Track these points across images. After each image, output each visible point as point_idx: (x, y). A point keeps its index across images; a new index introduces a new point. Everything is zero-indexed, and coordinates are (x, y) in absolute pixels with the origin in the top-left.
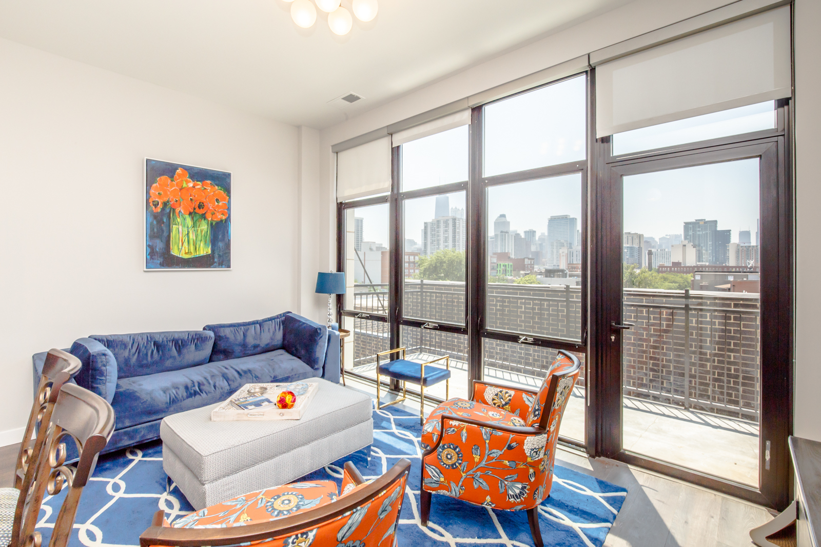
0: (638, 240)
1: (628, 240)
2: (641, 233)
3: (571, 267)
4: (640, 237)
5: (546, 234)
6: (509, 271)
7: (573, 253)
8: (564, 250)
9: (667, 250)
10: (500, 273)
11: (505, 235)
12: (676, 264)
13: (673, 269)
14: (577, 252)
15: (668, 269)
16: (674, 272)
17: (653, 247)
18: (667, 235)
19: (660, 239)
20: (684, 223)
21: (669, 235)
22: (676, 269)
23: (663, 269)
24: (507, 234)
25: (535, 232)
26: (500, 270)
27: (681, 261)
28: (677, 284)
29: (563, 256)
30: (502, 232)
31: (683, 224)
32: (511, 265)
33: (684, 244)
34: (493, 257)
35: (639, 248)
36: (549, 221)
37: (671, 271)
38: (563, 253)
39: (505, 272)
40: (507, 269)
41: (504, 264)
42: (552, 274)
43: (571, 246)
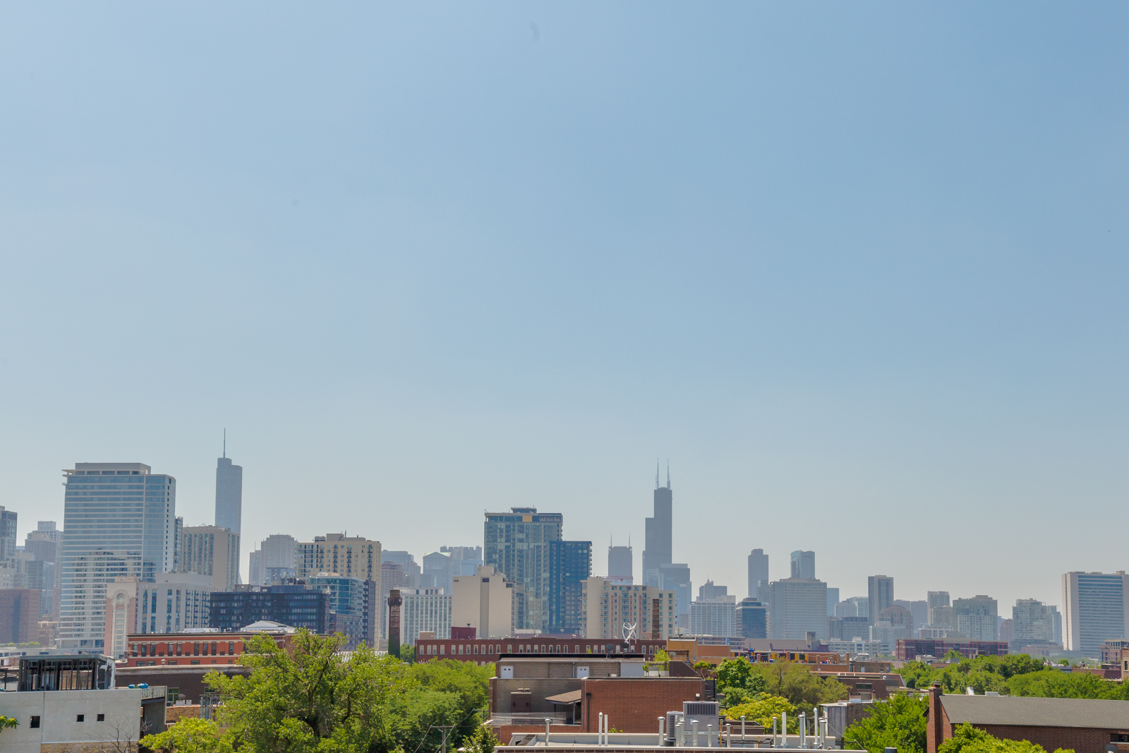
0: (365, 561)
1: (335, 557)
2: (373, 540)
3: (140, 646)
4: (371, 548)
5: (60, 527)
7: (154, 598)
8: (126, 588)
9: (442, 592)
12: (463, 634)
13: (453, 647)
14: (170, 593)
15: (442, 647)
16: (456, 655)
17: (407, 583)
18: (443, 549)
19: (426, 559)
20: (487, 515)
21: (451, 549)
22: (461, 647)
23: (429, 647)
25: (13, 516)
27: (475, 624)
28: (457, 695)
29: (119, 607)
31: (484, 519)
33: (486, 576)
35: (366, 583)
36: (70, 479)
37: (448, 655)
38: (119, 596)
42: (47, 678)
43: (149, 572)
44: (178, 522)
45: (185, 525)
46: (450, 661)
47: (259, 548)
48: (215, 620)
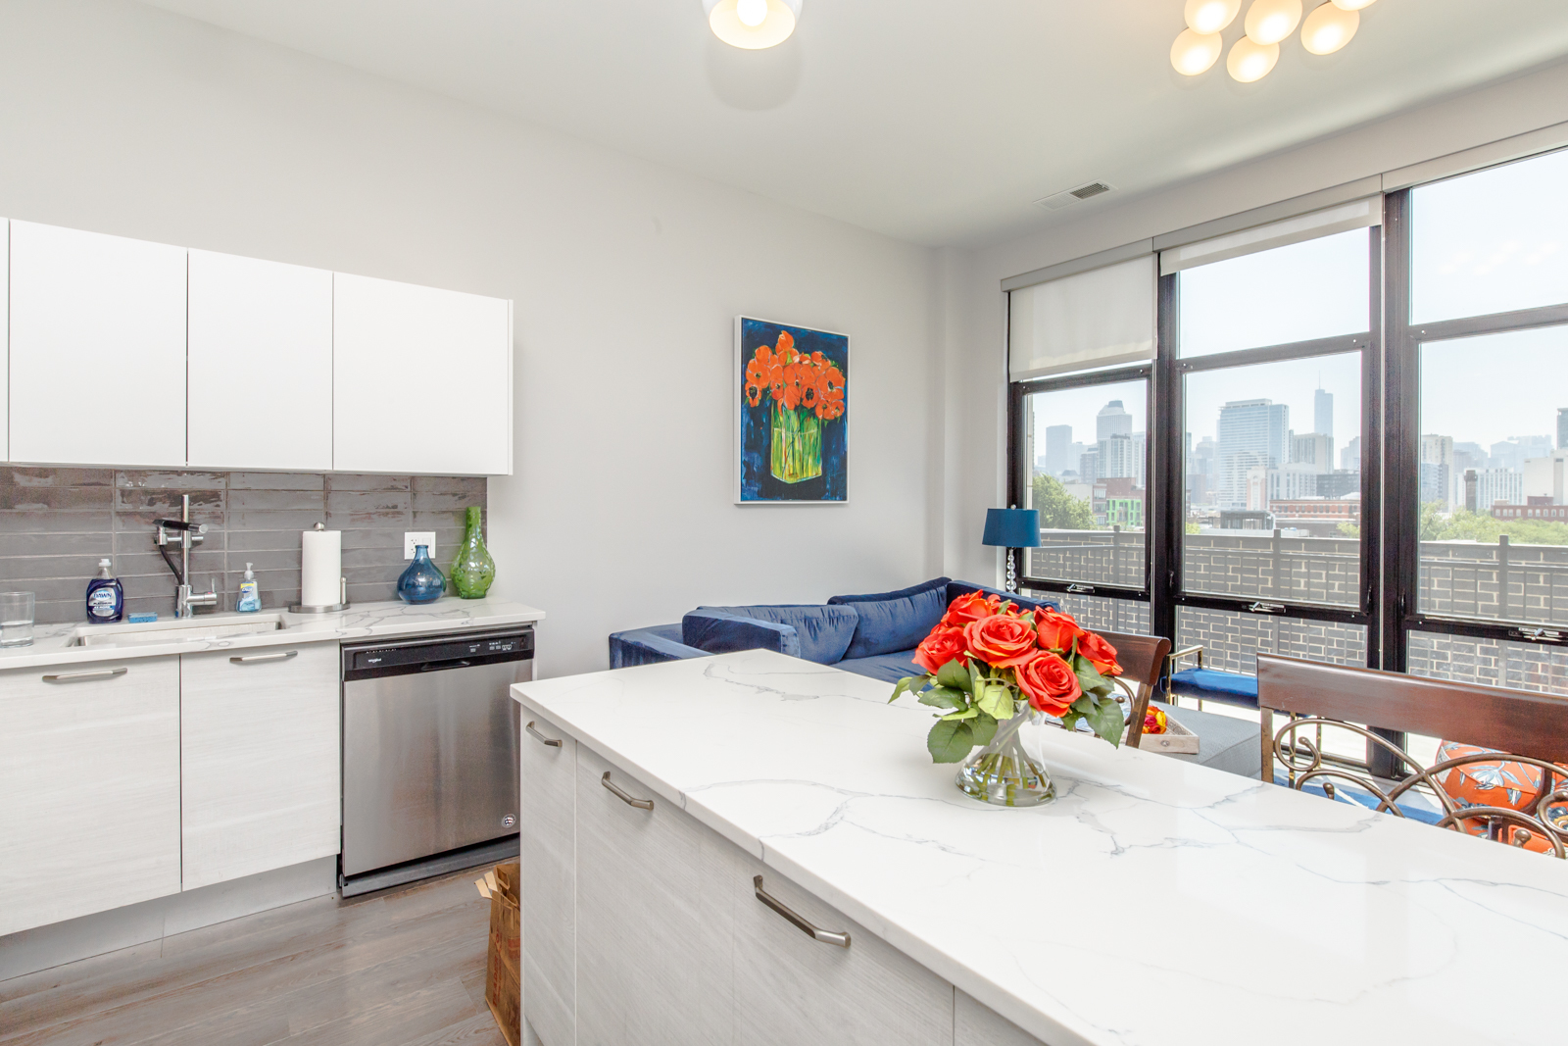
0: (1439, 450)
2: (1445, 435)
3: (1277, 507)
5: (1215, 438)
6: (1134, 516)
7: (1278, 479)
8: (1259, 473)
9: (1511, 470)
10: (1113, 519)
11: (1122, 442)
12: (1536, 502)
13: (1530, 511)
14: (1288, 475)
15: (1519, 511)
16: (1534, 517)
17: (1478, 464)
18: (1511, 438)
19: (1493, 447)
20: (1559, 410)
21: (1518, 438)
22: (1539, 511)
23: (1505, 511)
24: (1125, 441)
26: (1113, 514)
27: (1550, 494)
29: (1255, 484)
30: (1115, 436)
31: (1557, 413)
32: (1138, 504)
33: (1559, 457)
34: (1098, 487)
35: (1441, 466)
36: (1223, 412)
37: (1524, 516)
38: (1255, 477)
39: (1123, 517)
40: (1130, 511)
41: (1121, 501)
42: (1235, 522)
43: (1272, 464)
44: (1291, 432)
45: (1295, 433)
46: (1536, 521)
47: (1348, 445)
48: (1320, 491)
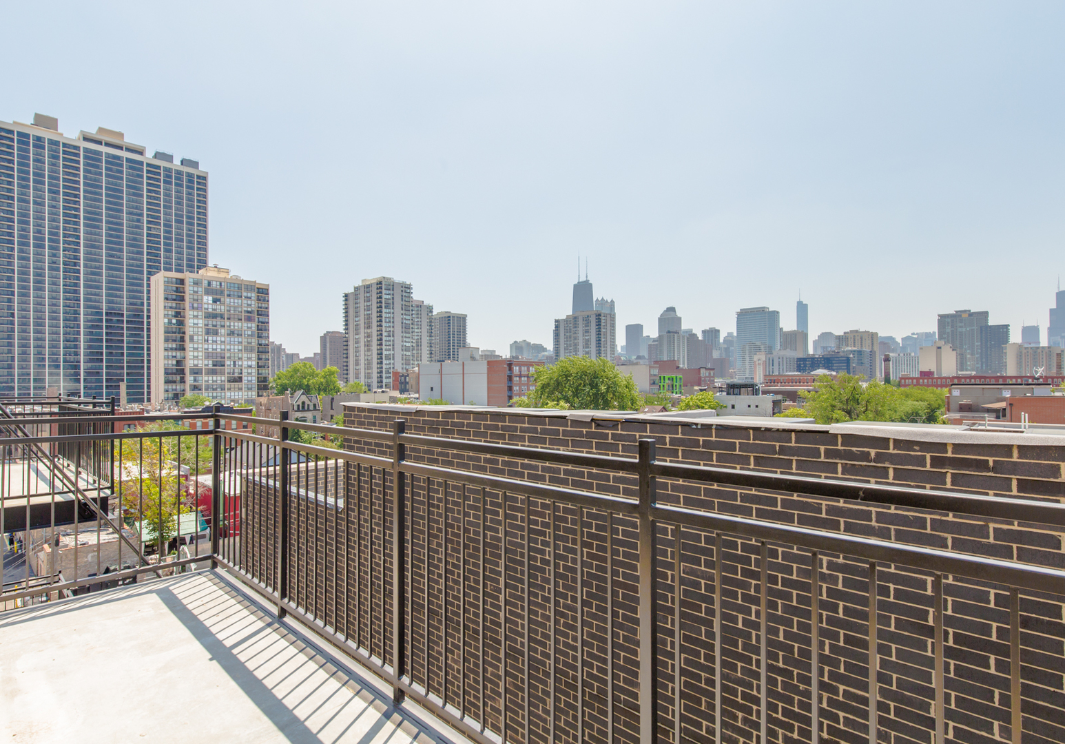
0: (870, 342)
1: (854, 340)
2: (874, 332)
3: (769, 380)
4: (873, 336)
5: (735, 334)
6: (678, 387)
7: (773, 361)
8: (761, 357)
9: (913, 354)
10: (664, 389)
11: (674, 336)
12: (926, 374)
13: (921, 381)
14: (779, 358)
15: (915, 381)
16: (923, 385)
17: (893, 351)
18: (913, 334)
19: (903, 339)
20: (939, 315)
21: (917, 334)
22: (926, 381)
23: (907, 381)
24: (676, 335)
25: (719, 331)
26: (664, 386)
27: (933, 368)
28: (926, 403)
29: (759, 364)
30: (669, 332)
31: (937, 318)
32: (680, 379)
33: (939, 346)
34: (653, 367)
35: (871, 352)
36: (738, 315)
37: (918, 384)
38: (759, 360)
39: (671, 388)
40: (675, 383)
41: (669, 376)
42: (736, 391)
43: (770, 350)
44: (781, 329)
45: (784, 330)
46: (920, 387)
47: (817, 338)
48: (799, 369)
